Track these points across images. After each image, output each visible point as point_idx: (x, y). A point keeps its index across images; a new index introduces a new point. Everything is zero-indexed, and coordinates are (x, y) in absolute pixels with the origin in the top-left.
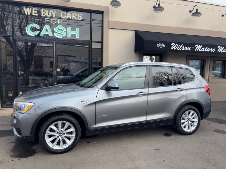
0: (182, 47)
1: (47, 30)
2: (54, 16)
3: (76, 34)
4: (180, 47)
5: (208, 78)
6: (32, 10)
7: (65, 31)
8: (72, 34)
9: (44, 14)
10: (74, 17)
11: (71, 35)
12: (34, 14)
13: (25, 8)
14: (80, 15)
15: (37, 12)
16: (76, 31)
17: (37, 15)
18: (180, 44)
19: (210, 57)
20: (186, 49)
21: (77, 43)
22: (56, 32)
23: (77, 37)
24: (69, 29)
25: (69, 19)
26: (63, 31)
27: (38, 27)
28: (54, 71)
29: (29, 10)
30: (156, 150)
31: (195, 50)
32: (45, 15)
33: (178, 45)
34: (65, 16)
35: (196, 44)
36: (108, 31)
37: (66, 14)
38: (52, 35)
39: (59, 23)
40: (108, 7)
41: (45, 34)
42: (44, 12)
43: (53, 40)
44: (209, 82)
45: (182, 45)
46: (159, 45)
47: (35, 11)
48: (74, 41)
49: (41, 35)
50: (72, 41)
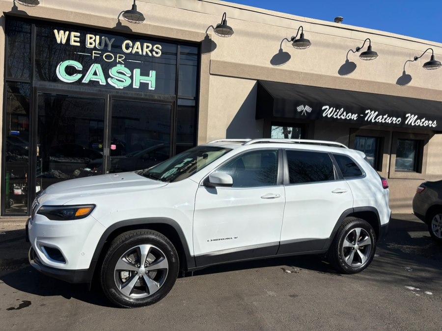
0: (343, 113)
1: (95, 74)
2: (110, 49)
3: (150, 83)
4: (339, 114)
5: (388, 171)
6: (69, 35)
7: (129, 75)
8: (141, 81)
9: (91, 44)
10: (146, 52)
11: (141, 83)
12: (72, 43)
13: (56, 31)
14: (157, 48)
15: (78, 39)
16: (149, 76)
17: (78, 44)
18: (338, 107)
19: (393, 132)
20: (348, 117)
21: (151, 98)
22: (112, 78)
23: (150, 88)
24: (137, 72)
25: (137, 53)
26: (125, 75)
27: (78, 66)
28: (105, 149)
29: (63, 34)
30: (291, 296)
31: (366, 119)
32: (92, 46)
33: (334, 109)
34: (131, 49)
35: (368, 110)
36: (208, 79)
37: (132, 45)
38: (105, 81)
39: (118, 60)
41: (91, 79)
42: (92, 41)
43: (107, 91)
44: (390, 177)
45: (342, 109)
46: (300, 108)
47: (75, 37)
48: (146, 95)
49: (83, 81)
50: (141, 95)
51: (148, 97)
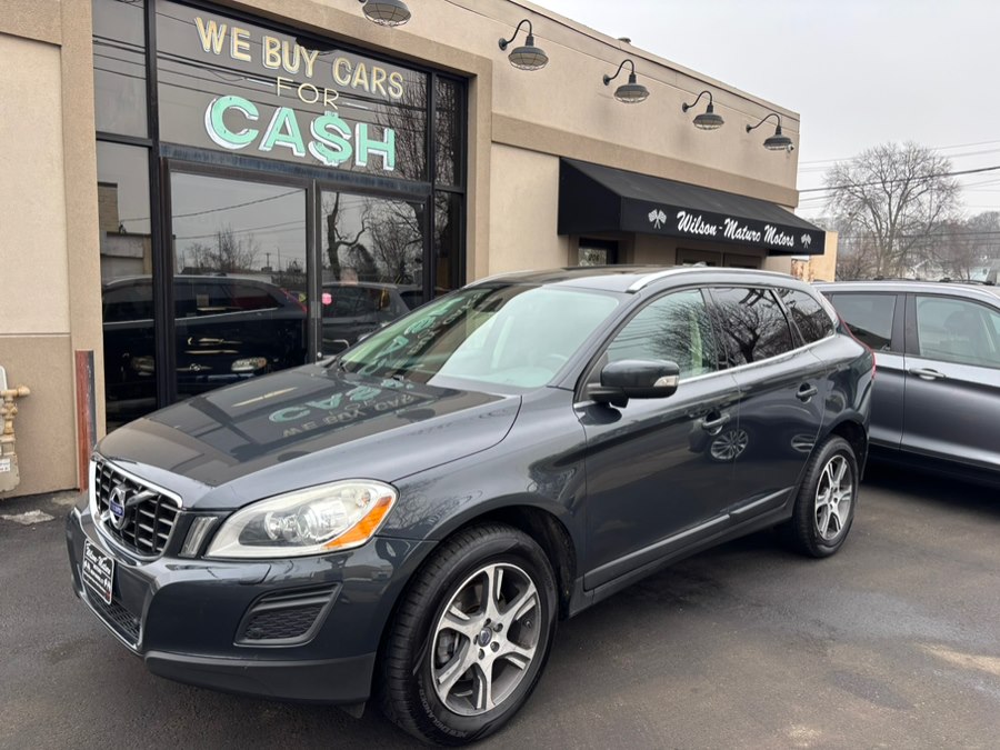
0: (700, 224)
1: (284, 130)
2: (310, 73)
3: (385, 155)
4: (696, 226)
6: (228, 34)
7: (348, 137)
8: (370, 151)
10: (377, 86)
11: (369, 154)
12: (237, 54)
13: (199, 22)
14: (396, 79)
15: (247, 45)
16: (383, 140)
17: (247, 58)
18: (694, 213)
19: (724, 254)
20: (707, 231)
21: (391, 190)
22: (317, 141)
23: (386, 168)
24: (361, 129)
25: (360, 86)
26: (341, 136)
27: (251, 111)
28: (312, 303)
29: (215, 30)
31: (725, 234)
32: (278, 64)
33: (691, 217)
34: (350, 76)
35: (727, 218)
36: (489, 152)
37: (350, 68)
38: (303, 149)
39: (326, 100)
40: (489, 62)
41: (277, 143)
42: (274, 52)
43: (310, 173)
45: (700, 218)
46: (653, 216)
47: (240, 38)
48: (381, 183)
49: (261, 147)
50: (373, 183)
51: (384, 188)
